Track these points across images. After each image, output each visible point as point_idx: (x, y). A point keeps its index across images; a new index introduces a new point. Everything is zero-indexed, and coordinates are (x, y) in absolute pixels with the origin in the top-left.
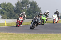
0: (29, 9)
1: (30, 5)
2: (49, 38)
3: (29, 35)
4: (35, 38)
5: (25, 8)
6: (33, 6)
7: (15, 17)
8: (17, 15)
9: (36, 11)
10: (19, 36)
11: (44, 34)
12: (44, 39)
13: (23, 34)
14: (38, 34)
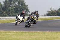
0: (17, 7)
1: (17, 2)
2: (36, 35)
3: (16, 33)
4: (22, 36)
5: (13, 6)
6: (21, 4)
7: (3, 15)
8: (4, 13)
9: (24, 8)
11: (31, 32)
12: (32, 36)
13: (11, 32)
14: (26, 32)
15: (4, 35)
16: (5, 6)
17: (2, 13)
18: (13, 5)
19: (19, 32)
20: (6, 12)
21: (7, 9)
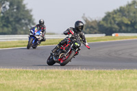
0: (7, 14)
1: (8, 3)
2: (52, 78)
3: (6, 72)
6: (15, 7)
9: (22, 17)
11: (40, 70)
14: (28, 70)
19: (13, 70)
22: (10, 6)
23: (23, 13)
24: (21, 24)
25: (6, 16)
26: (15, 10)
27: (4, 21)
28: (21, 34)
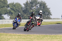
0: (38, 10)
2: (58, 39)
3: (37, 36)
4: (44, 39)
5: (34, 9)
7: (23, 18)
8: (25, 15)
9: (46, 11)
10: (28, 37)
11: (53, 35)
13: (32, 35)
14: (48, 35)
15: (24, 39)
16: (26, 9)
17: (23, 15)
18: (34, 7)
19: (40, 35)
20: (27, 15)
21: (28, 11)
22: (40, 6)
23: (46, 9)
24: (45, 14)
25: (38, 11)
26: (42, 8)
27: (37, 13)
28: (45, 19)
